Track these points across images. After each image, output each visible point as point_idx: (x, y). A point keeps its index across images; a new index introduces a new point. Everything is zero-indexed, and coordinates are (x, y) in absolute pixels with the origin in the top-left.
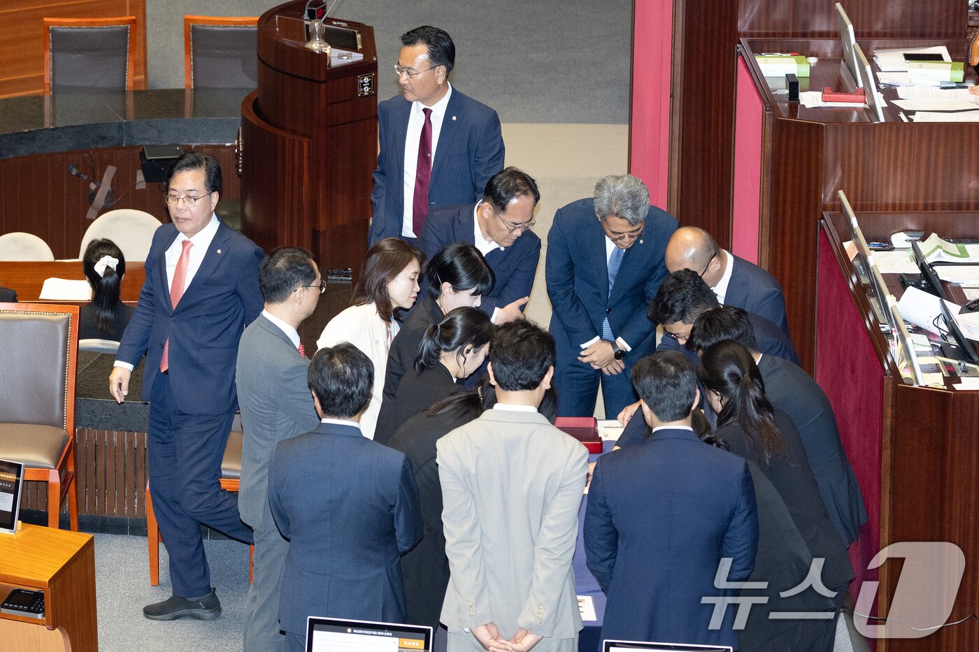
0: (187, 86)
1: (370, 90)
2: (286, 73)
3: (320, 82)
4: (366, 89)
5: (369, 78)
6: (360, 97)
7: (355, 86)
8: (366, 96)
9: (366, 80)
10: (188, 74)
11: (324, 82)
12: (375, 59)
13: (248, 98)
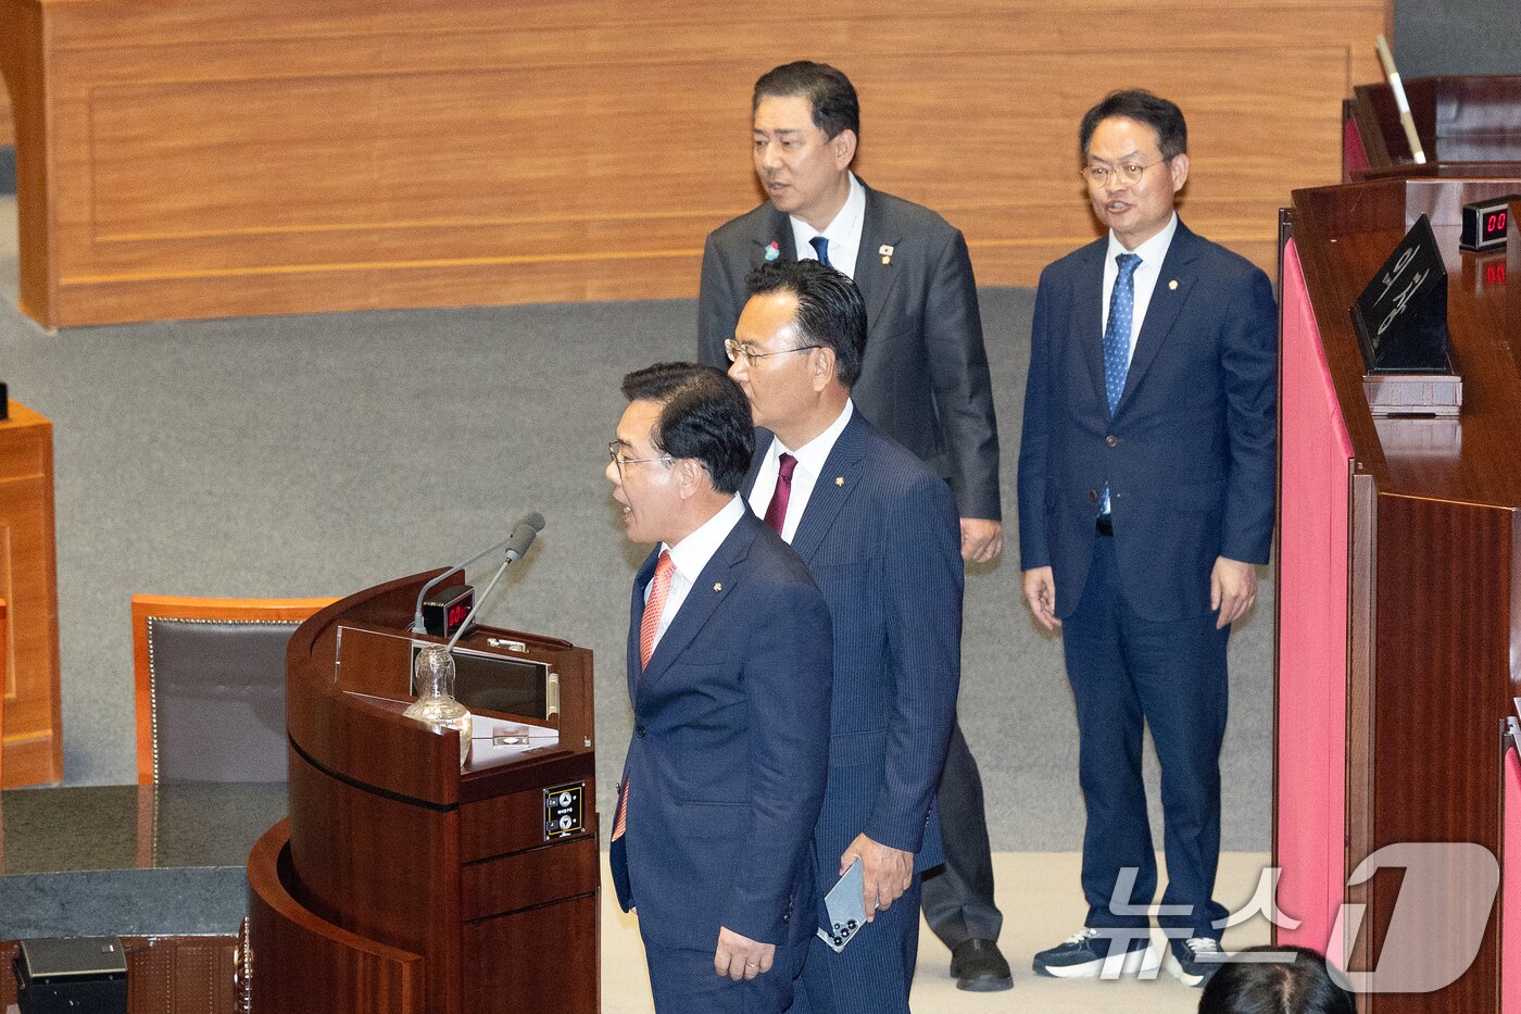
0: (142, 777)
1: (573, 825)
2: (358, 785)
3: (439, 808)
4: (566, 823)
5: (572, 794)
6: (547, 843)
7: (535, 817)
8: (566, 840)
9: (565, 798)
10: (143, 747)
11: (453, 807)
12: (588, 743)
13: (268, 838)
